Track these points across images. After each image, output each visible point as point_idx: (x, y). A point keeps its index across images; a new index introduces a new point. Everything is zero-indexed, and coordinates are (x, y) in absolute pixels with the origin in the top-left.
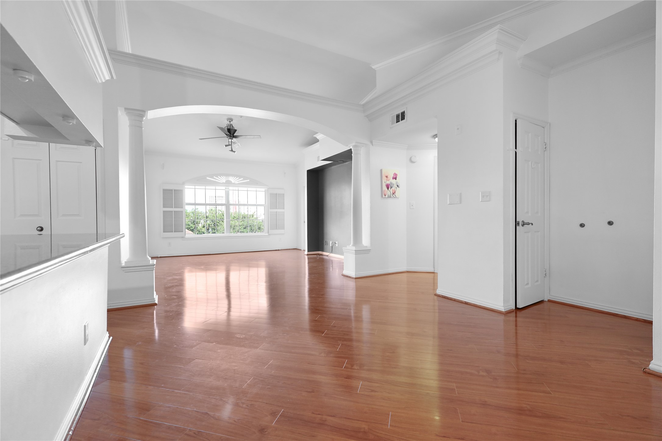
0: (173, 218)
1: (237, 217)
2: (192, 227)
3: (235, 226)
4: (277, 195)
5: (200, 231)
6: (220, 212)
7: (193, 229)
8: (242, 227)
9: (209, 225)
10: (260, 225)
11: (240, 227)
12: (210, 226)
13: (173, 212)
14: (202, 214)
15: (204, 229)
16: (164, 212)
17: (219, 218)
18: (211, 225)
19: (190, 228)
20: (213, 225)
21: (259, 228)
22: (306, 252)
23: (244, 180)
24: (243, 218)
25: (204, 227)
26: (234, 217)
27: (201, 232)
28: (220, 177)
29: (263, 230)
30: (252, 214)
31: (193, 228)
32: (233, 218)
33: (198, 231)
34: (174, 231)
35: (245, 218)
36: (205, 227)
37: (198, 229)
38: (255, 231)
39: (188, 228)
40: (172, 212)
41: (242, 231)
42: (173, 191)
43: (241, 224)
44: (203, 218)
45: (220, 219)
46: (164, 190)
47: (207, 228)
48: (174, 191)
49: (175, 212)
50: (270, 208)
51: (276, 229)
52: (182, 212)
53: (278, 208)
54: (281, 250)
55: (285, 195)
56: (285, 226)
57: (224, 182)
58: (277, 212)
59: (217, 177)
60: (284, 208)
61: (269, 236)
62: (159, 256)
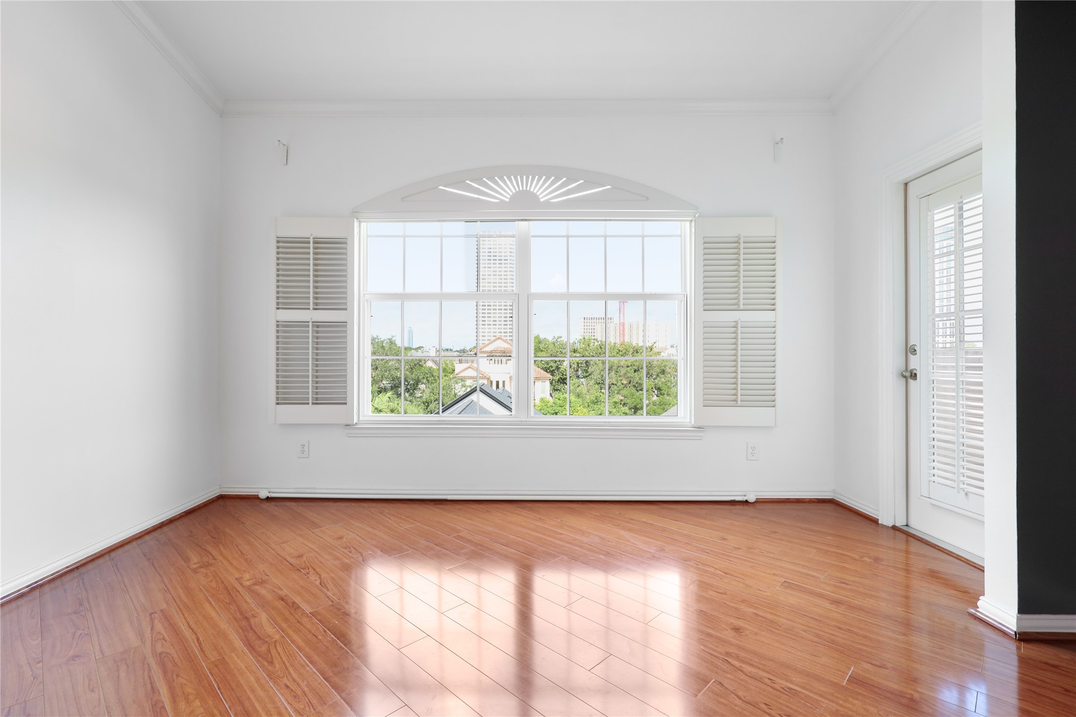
0: (309, 349)
1: (624, 351)
2: (552, 367)
3: (618, 367)
4: (742, 245)
6: (596, 343)
7: (553, 370)
8: (631, 369)
10: (665, 366)
11: (628, 369)
12: (580, 365)
13: (308, 326)
14: (568, 346)
16: (279, 324)
17: (594, 352)
19: (549, 369)
21: (663, 372)
23: (589, 184)
24: (635, 352)
26: (619, 351)
28: (492, 179)
29: (669, 375)
30: (650, 345)
31: (554, 368)
32: (617, 353)
33: (561, 373)
34: (313, 399)
35: (637, 352)
37: (562, 369)
38: (654, 377)
39: (545, 368)
40: (305, 324)
42: (311, 245)
45: (596, 353)
46: (280, 241)
47: (576, 369)
48: (315, 243)
49: (317, 325)
50: (706, 307)
51: (734, 402)
52: (344, 324)
53: (742, 307)
54: (758, 502)
55: (778, 244)
56: (778, 392)
57: (507, 200)
58: (737, 324)
59: (479, 180)
60: (773, 307)
61: (702, 434)
62: (263, 494)
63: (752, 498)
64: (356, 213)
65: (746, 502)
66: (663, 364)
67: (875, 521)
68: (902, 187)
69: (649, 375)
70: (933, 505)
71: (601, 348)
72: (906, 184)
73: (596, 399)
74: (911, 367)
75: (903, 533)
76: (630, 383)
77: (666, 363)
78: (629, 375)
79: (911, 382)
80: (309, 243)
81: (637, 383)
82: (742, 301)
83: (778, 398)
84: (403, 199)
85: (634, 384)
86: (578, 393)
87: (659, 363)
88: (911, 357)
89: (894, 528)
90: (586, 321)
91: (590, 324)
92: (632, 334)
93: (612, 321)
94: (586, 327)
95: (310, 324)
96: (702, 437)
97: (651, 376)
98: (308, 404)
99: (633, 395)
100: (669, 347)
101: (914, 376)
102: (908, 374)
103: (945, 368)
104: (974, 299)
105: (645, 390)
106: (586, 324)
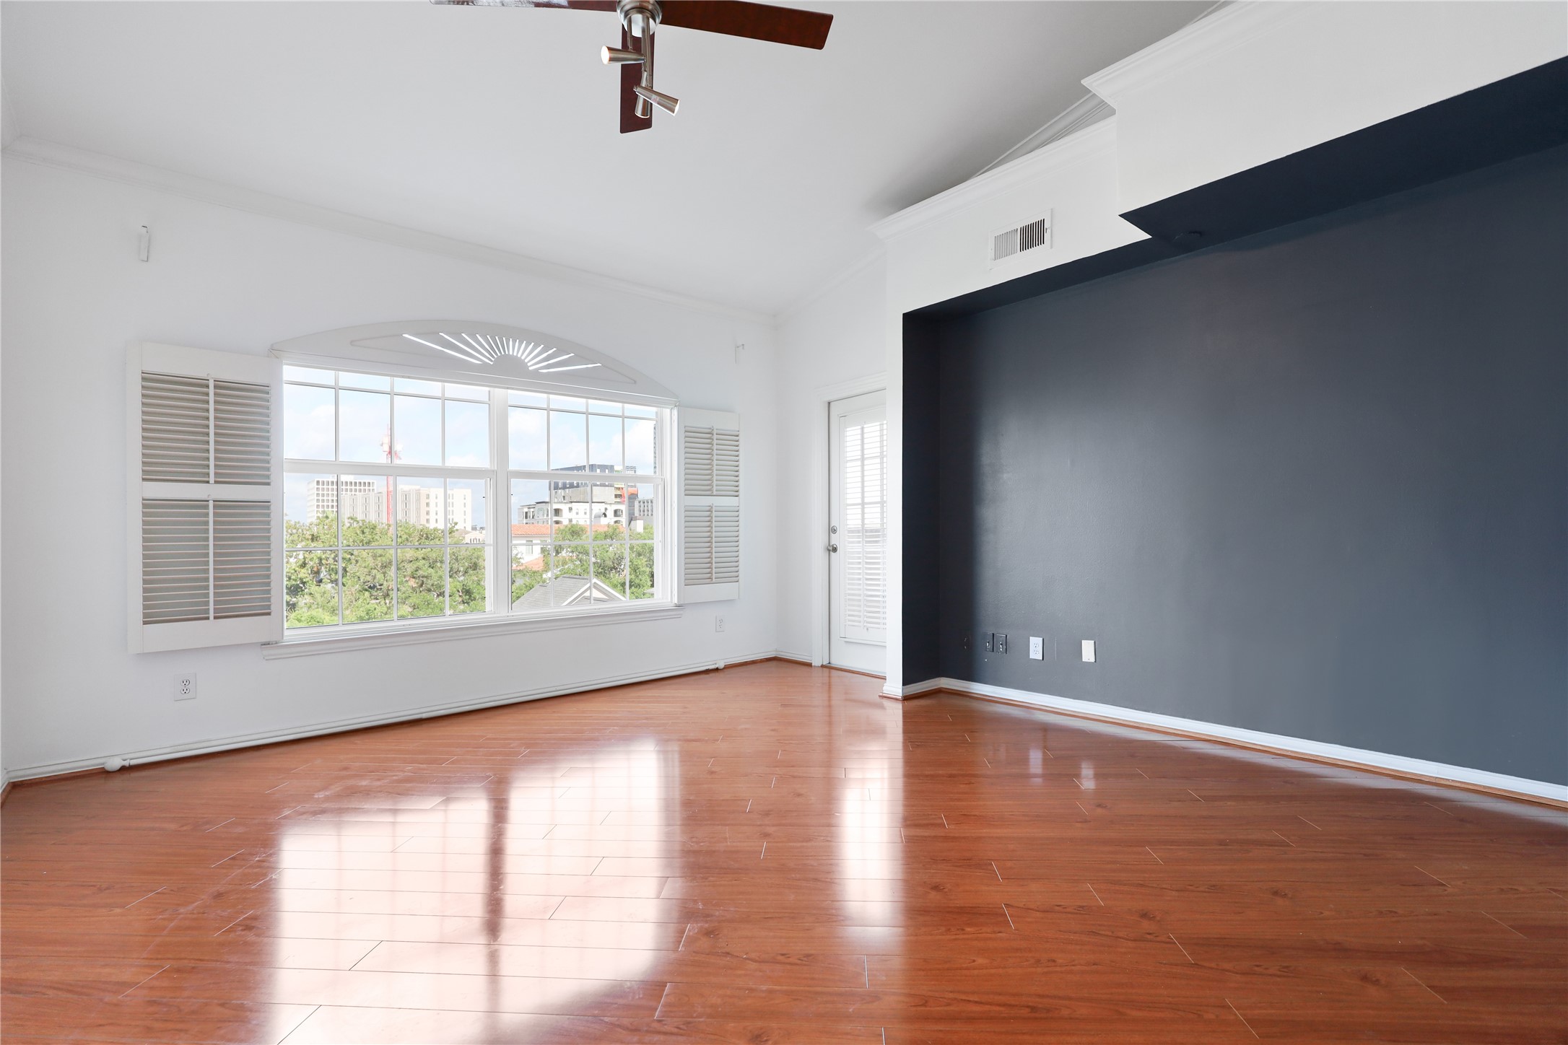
0: (207, 539)
1: (405, 537)
4: (715, 437)
5: (293, 577)
6: (353, 525)
9: (321, 559)
12: (324, 562)
13: (207, 507)
14: (300, 530)
15: (303, 570)
16: (148, 504)
17: (351, 540)
18: (327, 559)
20: (331, 561)
22: (894, 686)
23: (580, 358)
24: (424, 538)
25: (304, 565)
27: (295, 580)
28: (471, 334)
34: (216, 610)
36: (308, 566)
40: (202, 504)
41: (426, 574)
42: (211, 391)
43: (420, 554)
44: (302, 541)
46: (147, 378)
47: (315, 569)
48: (217, 388)
49: (219, 504)
50: (687, 492)
51: (710, 580)
52: (265, 505)
53: (715, 493)
54: (728, 667)
55: (741, 438)
56: (741, 568)
57: (492, 363)
58: (712, 507)
59: (457, 335)
60: (736, 494)
61: (681, 612)
62: (115, 764)
63: (721, 665)
64: (276, 352)
65: (717, 669)
66: (475, 555)
67: (809, 665)
68: (827, 405)
69: (453, 573)
70: (846, 642)
71: (363, 533)
72: (829, 403)
73: (367, 613)
74: (832, 543)
75: (828, 667)
76: (421, 586)
77: (479, 553)
78: (420, 573)
79: (832, 553)
80: (207, 386)
81: (433, 585)
82: (715, 488)
83: (741, 574)
84: (352, 342)
85: (429, 586)
86: (332, 607)
87: (469, 554)
88: (832, 535)
89: (823, 666)
90: (320, 486)
91: (325, 492)
92: (409, 509)
93: (371, 488)
94: (320, 498)
95: (211, 504)
96: (681, 614)
97: (456, 572)
98: (208, 618)
99: (428, 604)
100: (469, 529)
101: (835, 550)
102: (831, 548)
103: (853, 542)
104: (873, 495)
105: (447, 595)
106: (320, 492)
